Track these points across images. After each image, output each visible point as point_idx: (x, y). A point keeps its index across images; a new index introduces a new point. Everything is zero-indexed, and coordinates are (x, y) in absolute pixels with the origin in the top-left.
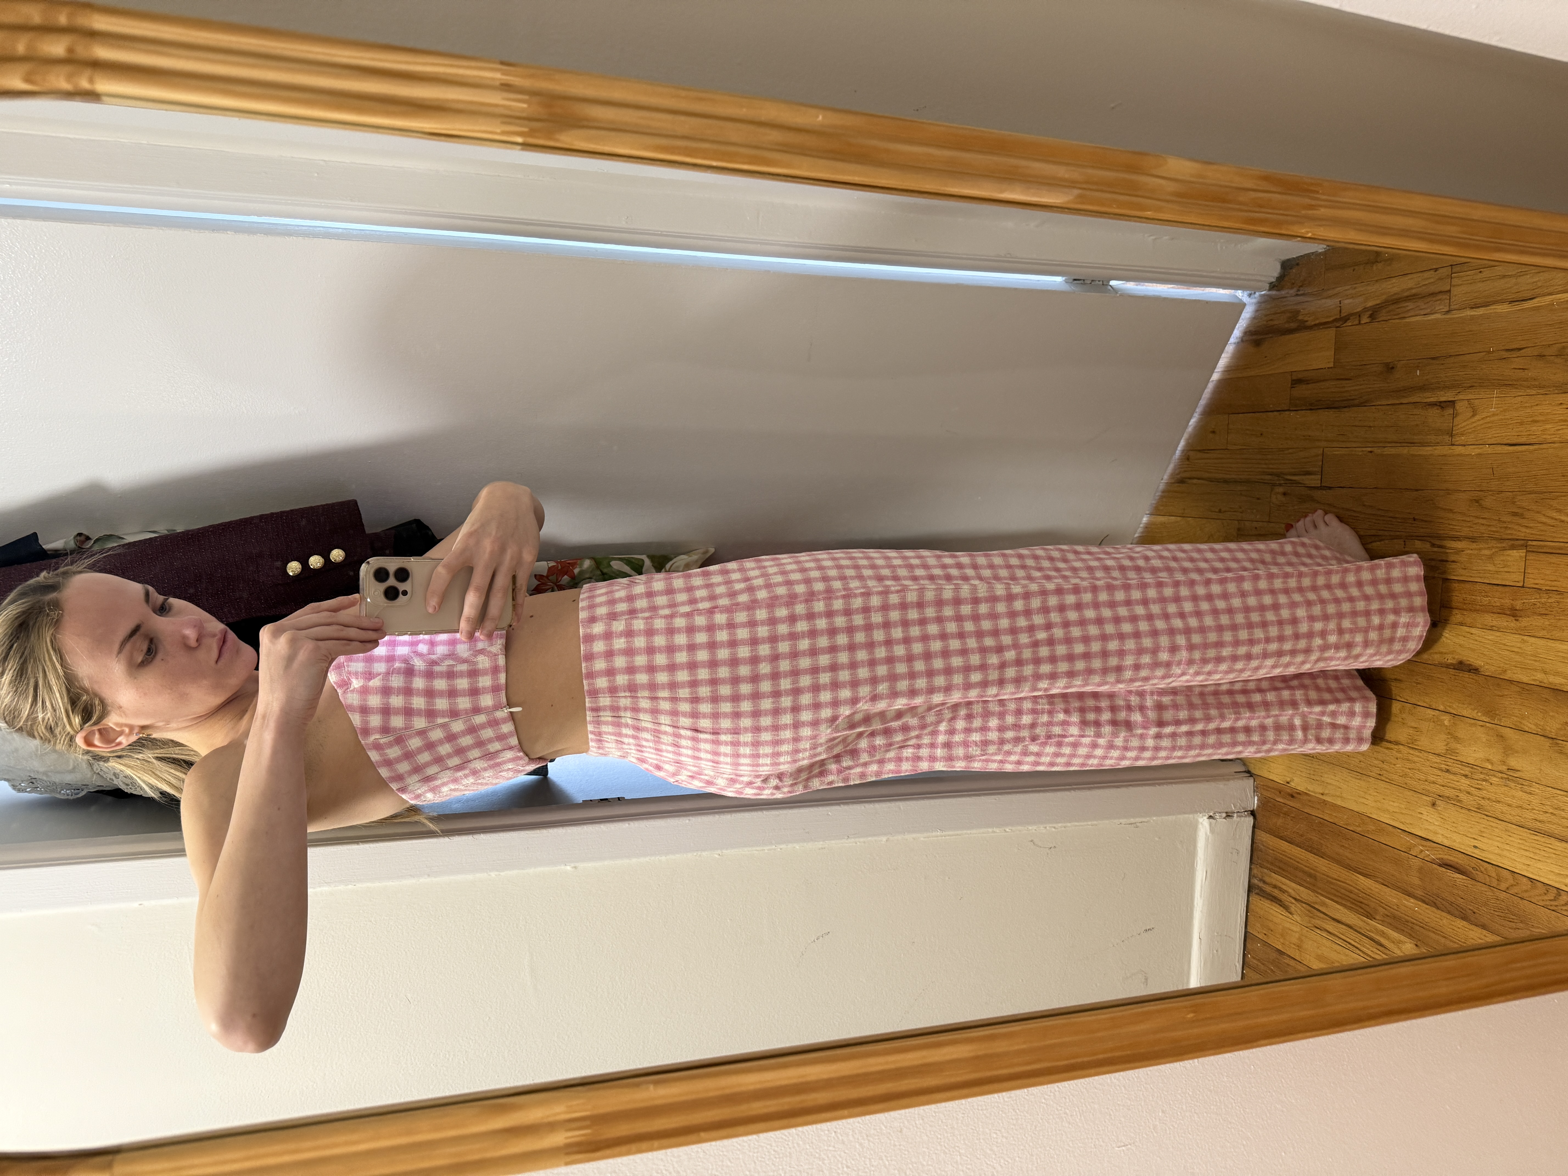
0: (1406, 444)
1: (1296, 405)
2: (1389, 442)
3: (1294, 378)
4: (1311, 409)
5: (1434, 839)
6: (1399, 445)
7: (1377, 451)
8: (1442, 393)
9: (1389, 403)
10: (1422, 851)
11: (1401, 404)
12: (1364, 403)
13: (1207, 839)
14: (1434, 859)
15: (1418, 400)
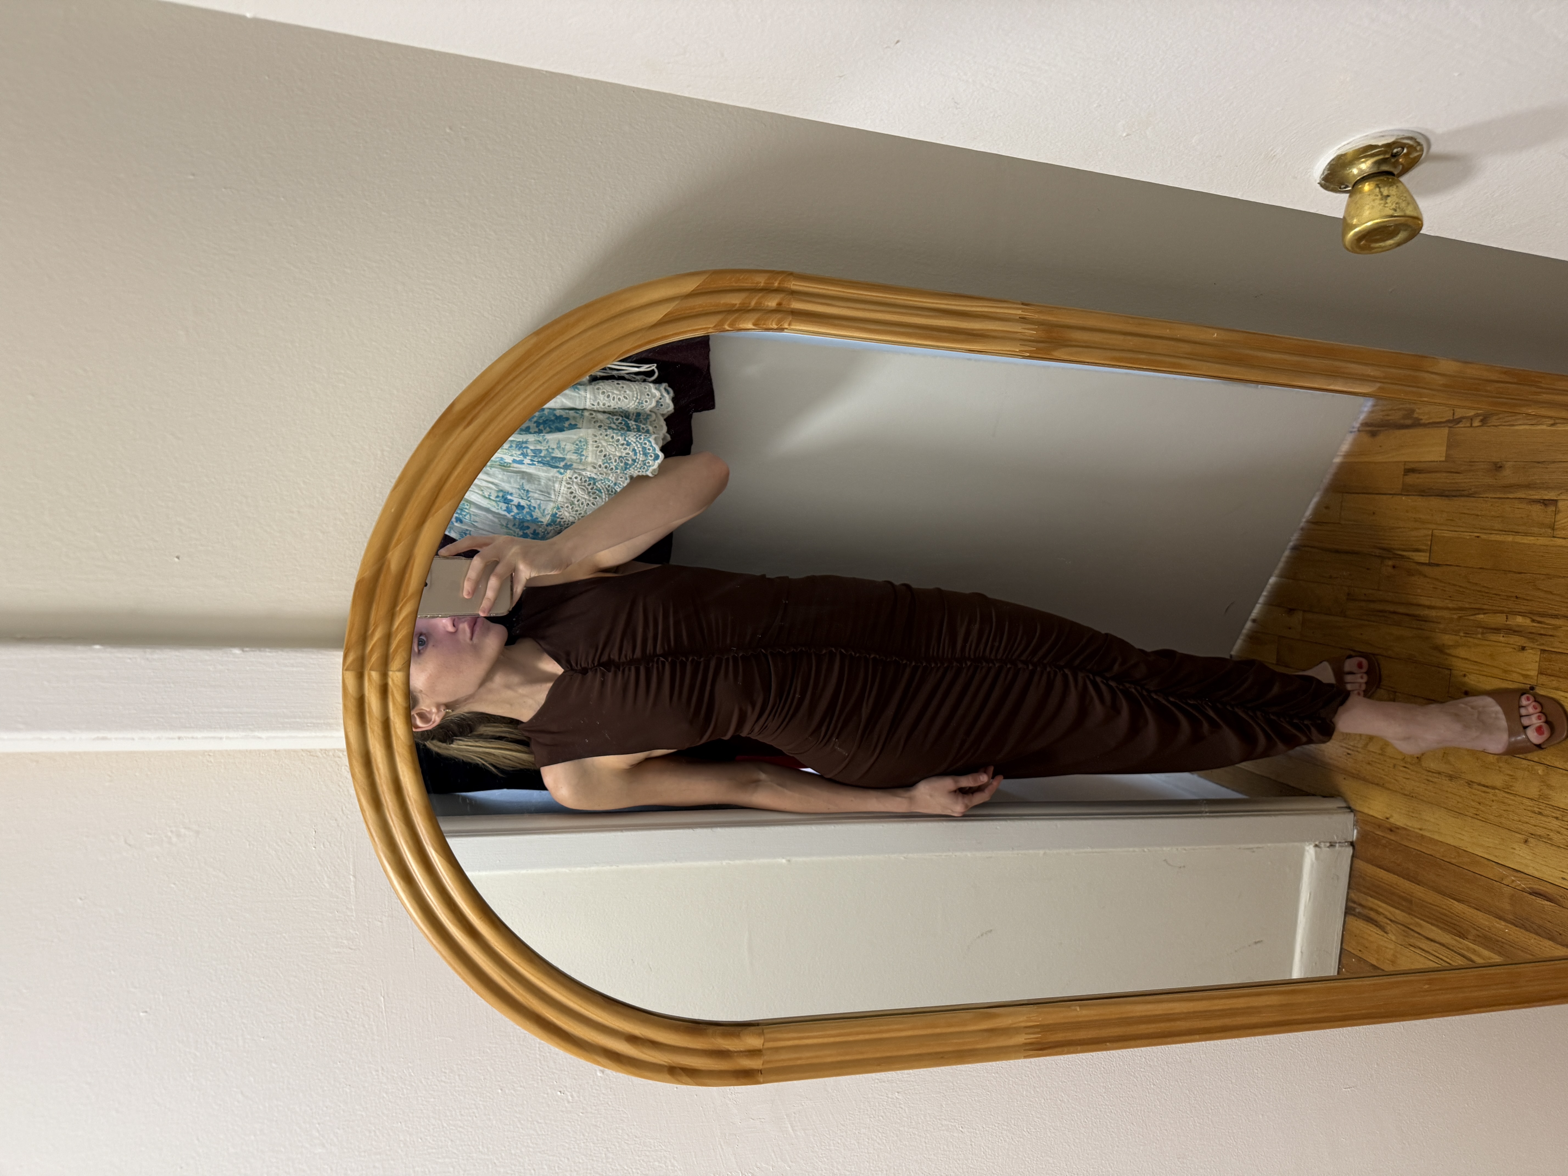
0: (1510, 533)
1: (1407, 490)
2: (1495, 530)
3: (1407, 467)
4: (1423, 496)
5: (1526, 871)
6: (1504, 533)
7: (1484, 536)
8: (1546, 492)
9: (1496, 496)
10: (1513, 881)
11: (1508, 498)
12: (1471, 494)
13: (1312, 866)
14: (1524, 889)
15: (1523, 496)
